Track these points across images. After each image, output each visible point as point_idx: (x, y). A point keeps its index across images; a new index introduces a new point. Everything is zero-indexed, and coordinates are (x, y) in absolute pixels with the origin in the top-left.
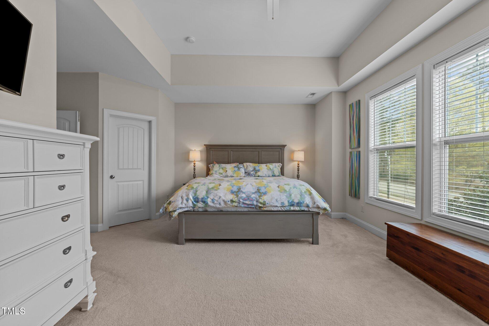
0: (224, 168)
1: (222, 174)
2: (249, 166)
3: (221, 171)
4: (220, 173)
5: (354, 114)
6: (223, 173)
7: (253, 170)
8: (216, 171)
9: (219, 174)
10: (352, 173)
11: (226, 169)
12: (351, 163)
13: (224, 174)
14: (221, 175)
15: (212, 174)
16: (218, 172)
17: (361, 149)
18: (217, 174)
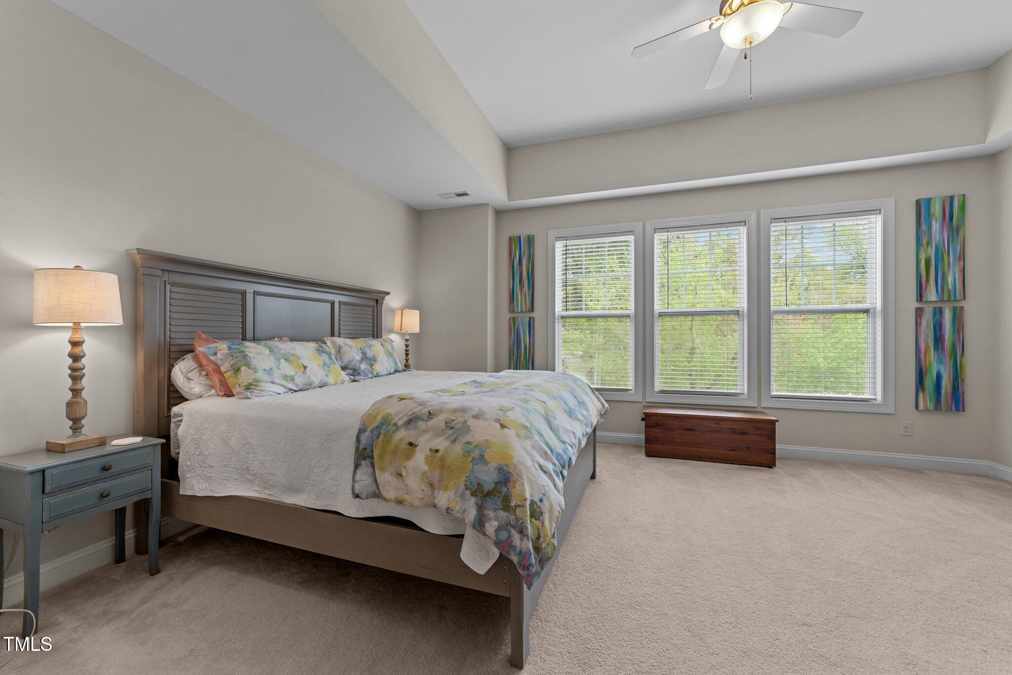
0: (292, 358)
1: (293, 380)
2: (345, 349)
3: (287, 369)
4: (285, 377)
5: (522, 255)
6: (295, 377)
7: (362, 359)
8: (269, 372)
9: (284, 383)
10: (518, 352)
11: (301, 361)
12: (514, 335)
13: (300, 380)
14: (290, 386)
15: (256, 386)
16: (277, 373)
17: (535, 314)
18: (277, 381)
